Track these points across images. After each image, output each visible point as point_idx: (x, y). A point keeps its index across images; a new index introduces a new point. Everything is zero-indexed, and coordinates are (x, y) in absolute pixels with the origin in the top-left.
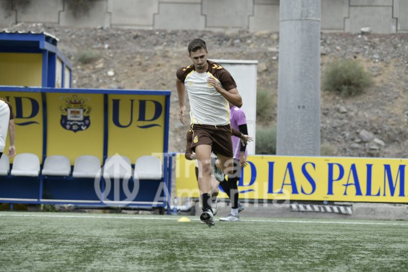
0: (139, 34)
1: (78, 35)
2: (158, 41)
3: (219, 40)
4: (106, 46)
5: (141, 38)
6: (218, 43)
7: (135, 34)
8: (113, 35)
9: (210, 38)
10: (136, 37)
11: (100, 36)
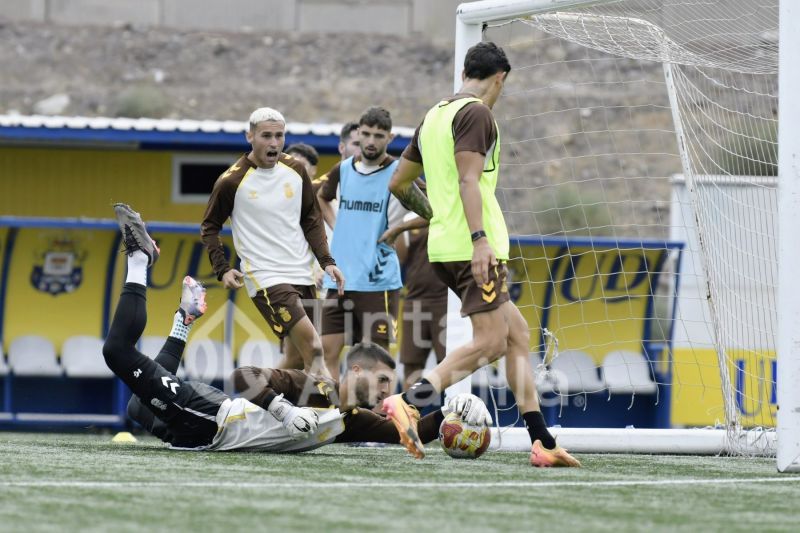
0: (225, 42)
1: (76, 47)
2: (277, 64)
3: (424, 62)
4: (159, 76)
5: (233, 55)
6: (425, 68)
7: (214, 42)
8: (162, 46)
9: (401, 55)
10: (220, 51)
11: (132, 50)
